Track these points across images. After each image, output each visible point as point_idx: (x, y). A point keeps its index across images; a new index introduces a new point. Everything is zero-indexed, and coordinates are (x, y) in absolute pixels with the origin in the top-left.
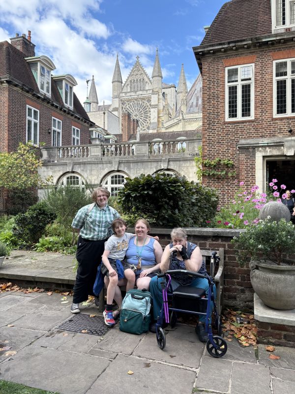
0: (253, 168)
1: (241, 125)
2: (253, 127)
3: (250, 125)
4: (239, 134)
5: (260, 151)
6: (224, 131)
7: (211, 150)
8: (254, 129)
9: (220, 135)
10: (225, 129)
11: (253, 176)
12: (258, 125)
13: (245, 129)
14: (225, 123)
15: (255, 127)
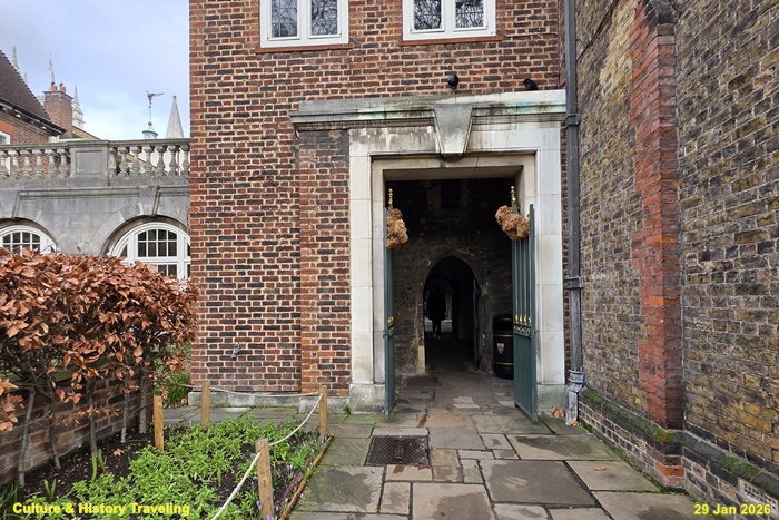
0: (342, 197)
1: (308, 61)
2: (345, 67)
3: (335, 60)
4: (302, 87)
5: (363, 140)
6: (256, 77)
7: (219, 140)
8: (349, 73)
9: (246, 90)
10: (260, 70)
11: (343, 221)
12: (358, 60)
13: (320, 74)
14: (260, 53)
15: (351, 67)
